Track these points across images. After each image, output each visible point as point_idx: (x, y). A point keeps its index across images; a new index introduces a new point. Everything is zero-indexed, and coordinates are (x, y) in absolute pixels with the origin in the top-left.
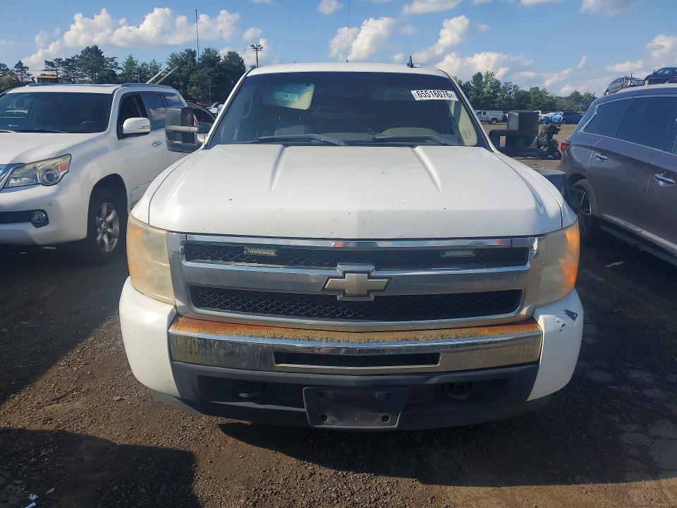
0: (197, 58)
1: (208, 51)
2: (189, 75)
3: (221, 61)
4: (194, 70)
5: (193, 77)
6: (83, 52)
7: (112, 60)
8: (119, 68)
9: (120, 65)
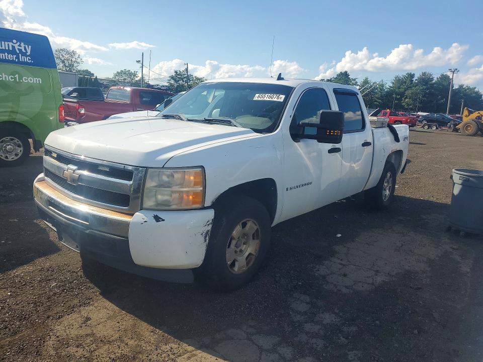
0: (414, 79)
1: (424, 74)
2: (405, 91)
3: (434, 81)
4: (411, 87)
5: (409, 92)
6: (337, 75)
7: (354, 80)
8: (358, 85)
9: (359, 83)
